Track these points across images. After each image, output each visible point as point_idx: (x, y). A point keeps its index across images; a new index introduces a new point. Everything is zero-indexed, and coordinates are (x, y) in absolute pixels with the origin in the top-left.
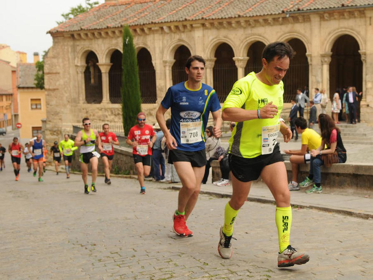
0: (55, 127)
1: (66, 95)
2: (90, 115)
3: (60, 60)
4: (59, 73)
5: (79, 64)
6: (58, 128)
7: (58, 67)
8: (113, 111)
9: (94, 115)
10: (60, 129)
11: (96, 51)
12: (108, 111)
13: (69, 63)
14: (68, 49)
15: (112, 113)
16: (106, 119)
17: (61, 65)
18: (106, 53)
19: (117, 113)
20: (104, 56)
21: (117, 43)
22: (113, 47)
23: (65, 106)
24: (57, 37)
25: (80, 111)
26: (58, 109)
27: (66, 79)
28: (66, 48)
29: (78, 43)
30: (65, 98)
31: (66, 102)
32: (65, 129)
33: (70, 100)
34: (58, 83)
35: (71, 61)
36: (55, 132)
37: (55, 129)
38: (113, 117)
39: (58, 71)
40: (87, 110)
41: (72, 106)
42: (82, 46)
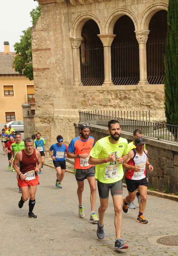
0: (46, 113)
1: (59, 75)
2: (89, 100)
3: (51, 33)
4: (49, 49)
5: (74, 37)
6: (49, 114)
7: (48, 42)
8: (118, 94)
9: (93, 99)
10: (52, 116)
11: (97, 19)
12: (111, 94)
13: (62, 36)
14: (60, 19)
15: (117, 97)
16: (109, 104)
17: (53, 38)
18: (109, 21)
19: (123, 96)
20: (108, 25)
21: (126, 6)
22: (120, 12)
23: (57, 88)
24: (47, 4)
25: (76, 94)
26: (49, 93)
27: (59, 56)
28: (58, 17)
29: (73, 10)
30: (57, 79)
31: (58, 84)
32: (58, 116)
33: (63, 82)
34: (48, 62)
35: (64, 33)
36: (46, 119)
37: (46, 116)
38: (118, 101)
39: (49, 47)
40: (85, 94)
41: (65, 89)
42: (79, 14)
